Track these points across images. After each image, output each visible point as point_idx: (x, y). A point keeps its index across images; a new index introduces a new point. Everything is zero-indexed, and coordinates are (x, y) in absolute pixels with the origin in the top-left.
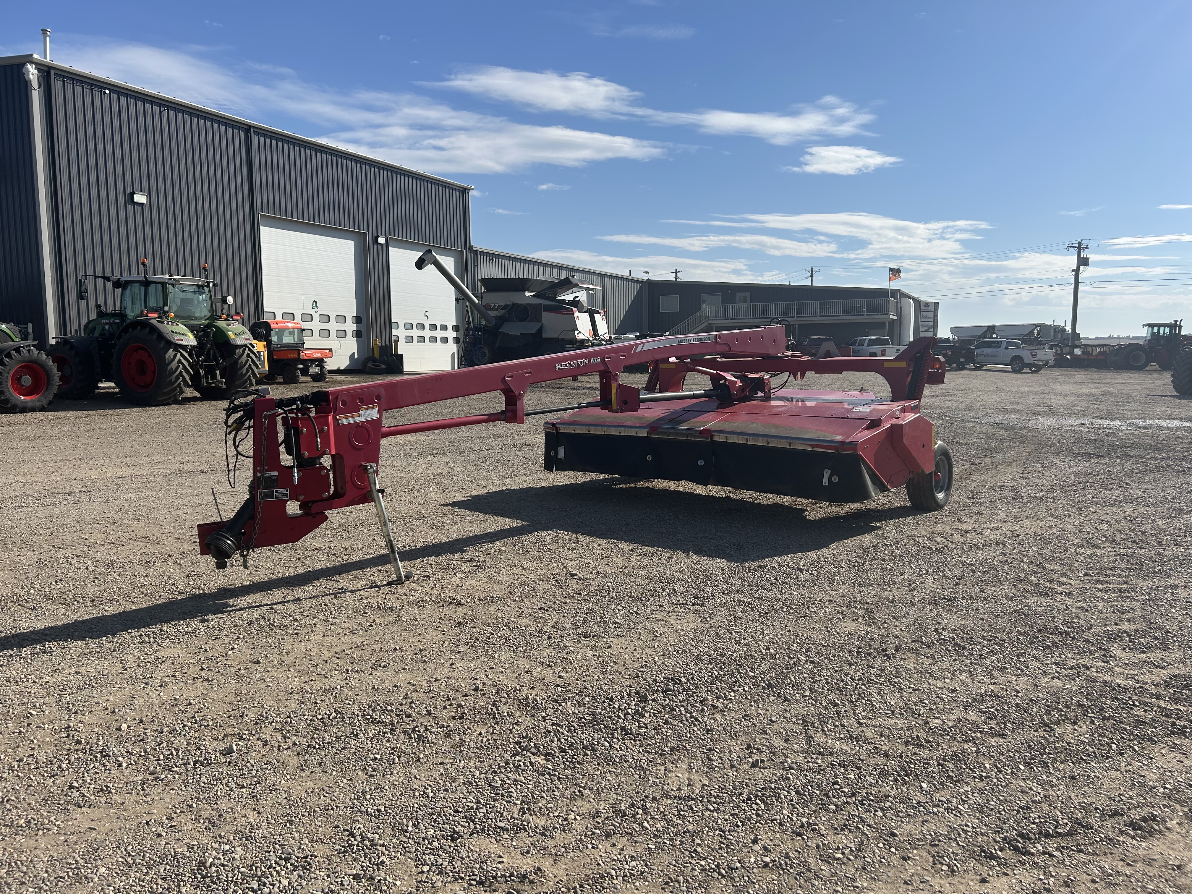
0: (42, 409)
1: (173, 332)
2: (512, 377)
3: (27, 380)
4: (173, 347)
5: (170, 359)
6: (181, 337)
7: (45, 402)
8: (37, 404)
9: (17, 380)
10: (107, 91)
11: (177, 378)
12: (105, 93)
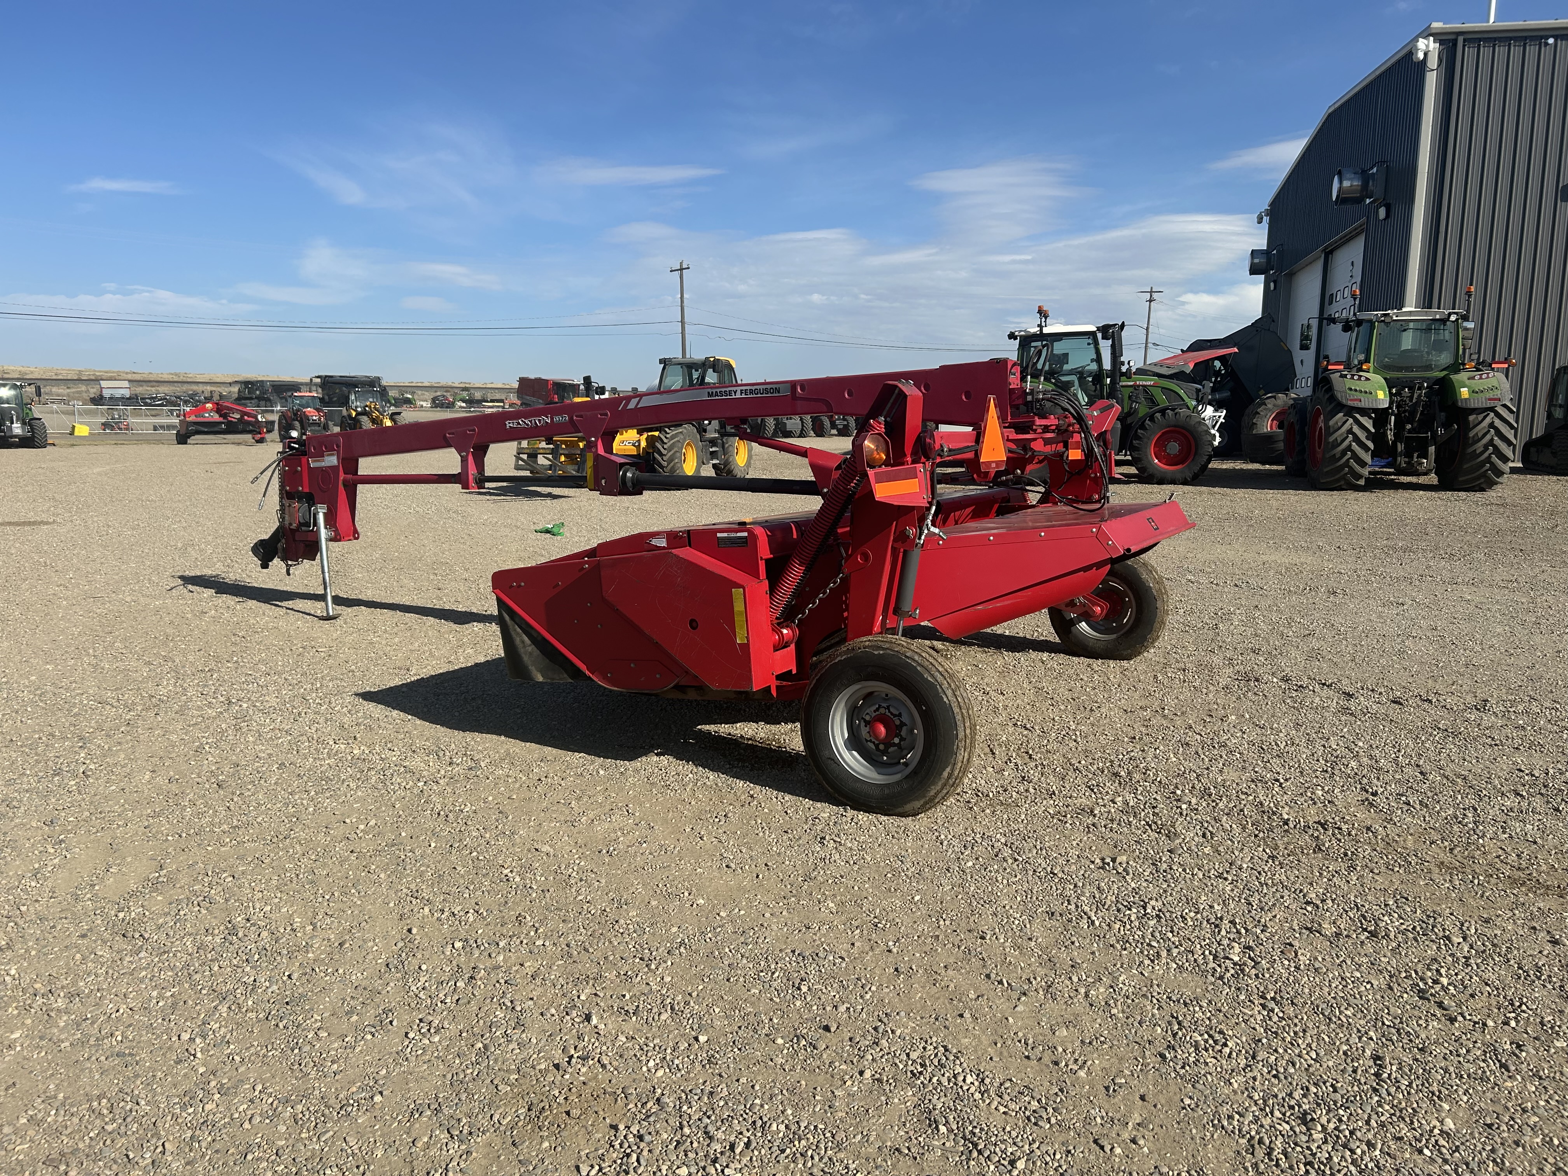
0: (1185, 483)
1: (1351, 389)
2: (453, 434)
3: (1174, 448)
4: (1345, 410)
5: (1336, 427)
6: (1358, 395)
7: (1189, 475)
8: (1179, 476)
9: (1161, 445)
10: (1551, 41)
11: (1344, 453)
12: (1547, 44)
